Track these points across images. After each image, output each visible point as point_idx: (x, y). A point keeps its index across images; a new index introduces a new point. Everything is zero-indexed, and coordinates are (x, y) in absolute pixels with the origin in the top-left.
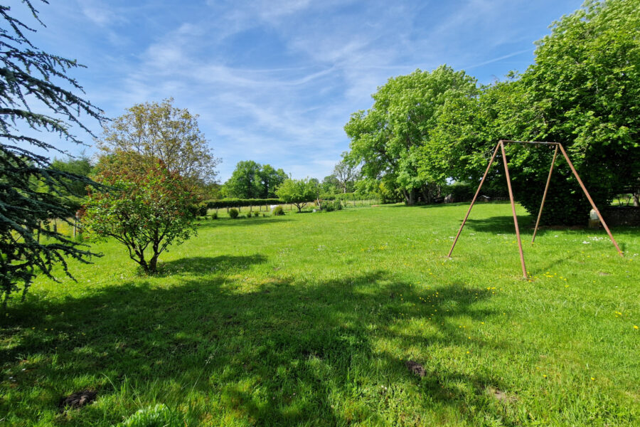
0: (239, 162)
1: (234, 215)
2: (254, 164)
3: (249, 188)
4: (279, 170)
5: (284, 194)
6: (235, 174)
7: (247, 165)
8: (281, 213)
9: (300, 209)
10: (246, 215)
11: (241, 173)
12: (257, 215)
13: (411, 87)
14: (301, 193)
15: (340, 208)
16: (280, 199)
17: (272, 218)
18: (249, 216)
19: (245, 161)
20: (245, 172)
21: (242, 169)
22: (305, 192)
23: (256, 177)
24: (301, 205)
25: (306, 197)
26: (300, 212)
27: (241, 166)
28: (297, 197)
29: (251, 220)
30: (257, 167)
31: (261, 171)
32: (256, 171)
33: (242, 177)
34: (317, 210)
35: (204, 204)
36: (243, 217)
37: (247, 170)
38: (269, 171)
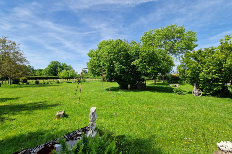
0: (52, 61)
1: (37, 83)
2: (58, 62)
3: (55, 72)
4: (69, 66)
5: (61, 76)
6: (49, 66)
7: (55, 63)
8: (58, 82)
9: (68, 81)
10: (43, 83)
11: (52, 66)
12: (48, 83)
13: (108, 44)
14: (68, 76)
15: (84, 81)
16: (60, 77)
17: (54, 85)
18: (44, 83)
19: (54, 61)
20: (54, 65)
21: (53, 64)
22: (70, 75)
23: (58, 67)
24: (69, 80)
25: (70, 77)
26: (68, 82)
27: (52, 63)
28: (67, 77)
29: (45, 85)
30: (59, 64)
31: (61, 65)
32: (59, 65)
33: (52, 68)
34: (74, 82)
35: (26, 78)
36: (41, 84)
37: (55, 64)
38: (65, 66)
